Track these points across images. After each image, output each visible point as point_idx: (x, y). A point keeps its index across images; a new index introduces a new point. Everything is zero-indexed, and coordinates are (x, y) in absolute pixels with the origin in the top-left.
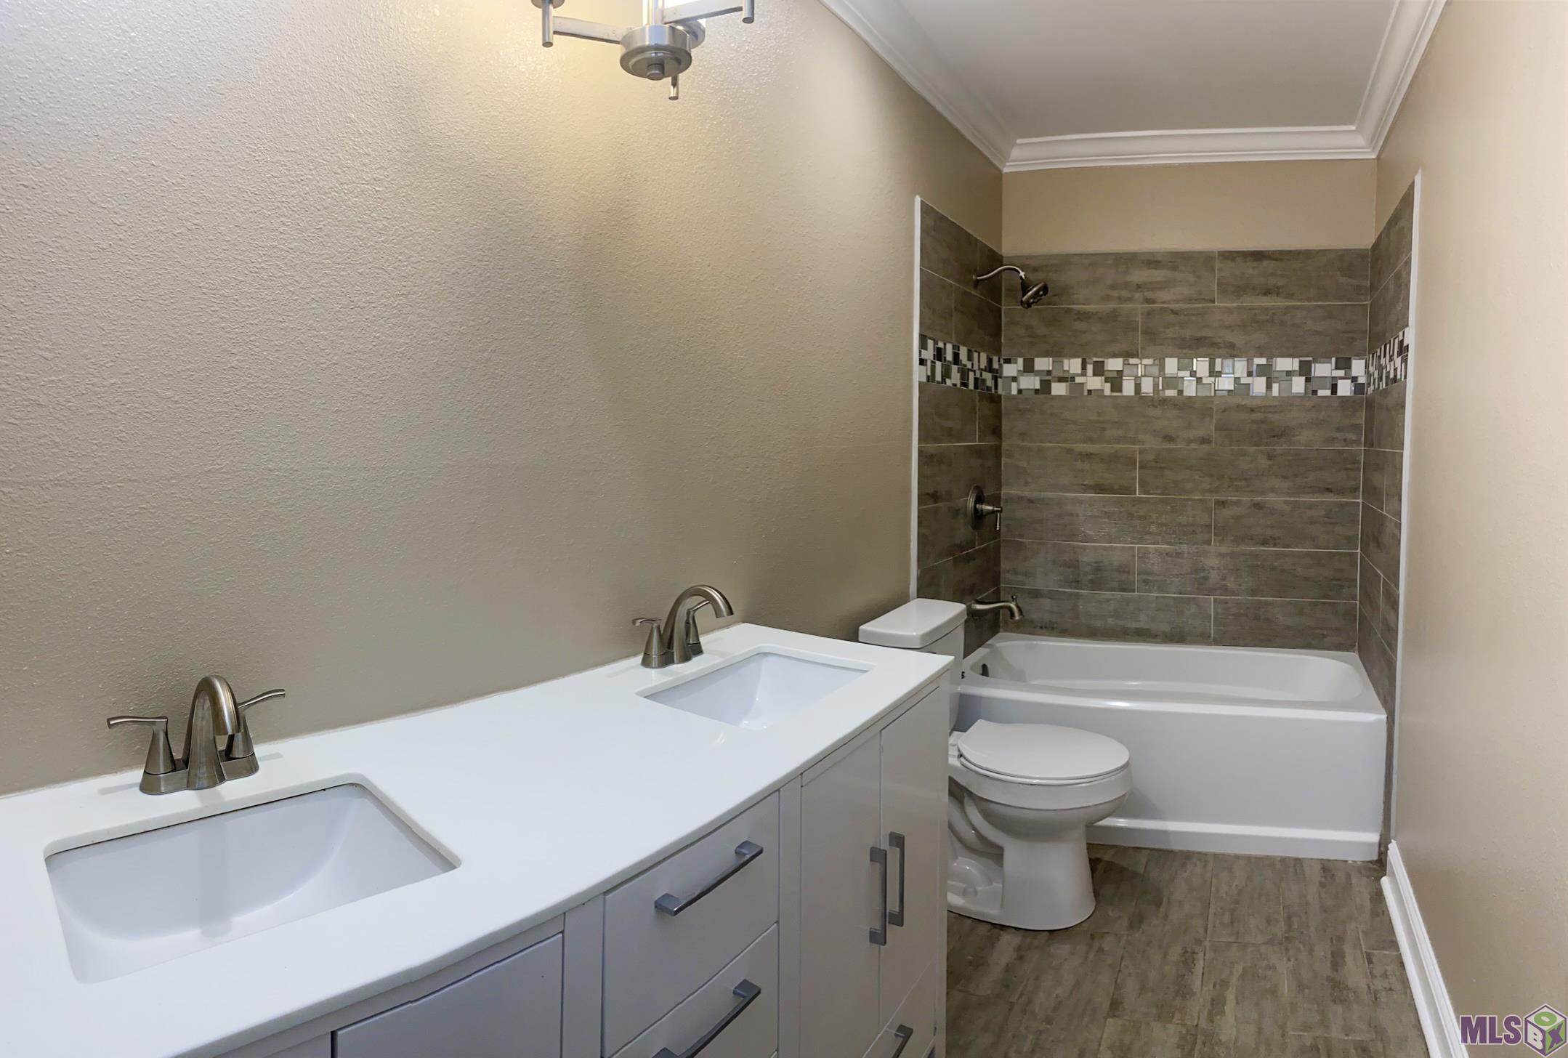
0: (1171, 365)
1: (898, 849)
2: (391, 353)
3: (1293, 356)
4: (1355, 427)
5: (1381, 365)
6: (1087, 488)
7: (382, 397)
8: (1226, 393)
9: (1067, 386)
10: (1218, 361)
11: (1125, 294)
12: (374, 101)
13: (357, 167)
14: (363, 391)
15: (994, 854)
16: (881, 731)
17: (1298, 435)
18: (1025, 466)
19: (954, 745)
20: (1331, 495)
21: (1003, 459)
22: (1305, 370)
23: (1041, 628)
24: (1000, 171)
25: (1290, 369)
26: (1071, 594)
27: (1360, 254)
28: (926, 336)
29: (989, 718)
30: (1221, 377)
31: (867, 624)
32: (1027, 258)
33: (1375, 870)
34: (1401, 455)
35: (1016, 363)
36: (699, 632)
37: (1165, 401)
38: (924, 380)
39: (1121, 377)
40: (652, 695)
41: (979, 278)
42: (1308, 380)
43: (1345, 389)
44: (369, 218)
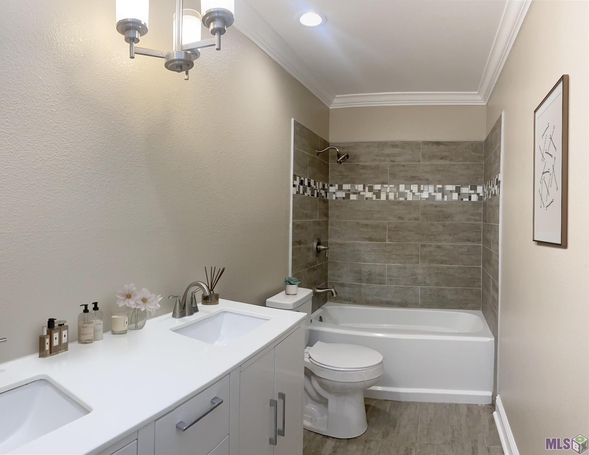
0: (402, 187)
1: (282, 400)
2: (59, 180)
3: (452, 184)
4: (479, 214)
5: (489, 189)
6: (365, 239)
7: (55, 200)
8: (425, 199)
9: (357, 196)
10: (422, 186)
11: (383, 158)
12: (51, 72)
13: (43, 100)
14: (46, 197)
15: (323, 402)
16: (275, 346)
17: (455, 217)
18: (338, 229)
19: (307, 353)
20: (469, 242)
21: (329, 226)
22: (458, 190)
23: (345, 300)
24: (328, 109)
25: (452, 190)
26: (358, 285)
27: (480, 143)
28: (296, 175)
29: (322, 341)
30: (423, 192)
31: (270, 298)
32: (340, 143)
33: (491, 409)
34: (498, 226)
35: (335, 186)
36: (197, 302)
37: (399, 202)
38: (295, 193)
39: (380, 192)
40: (176, 330)
41: (319, 152)
42: (459, 194)
43: (474, 198)
44: (49, 122)
